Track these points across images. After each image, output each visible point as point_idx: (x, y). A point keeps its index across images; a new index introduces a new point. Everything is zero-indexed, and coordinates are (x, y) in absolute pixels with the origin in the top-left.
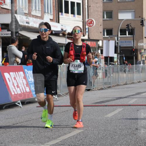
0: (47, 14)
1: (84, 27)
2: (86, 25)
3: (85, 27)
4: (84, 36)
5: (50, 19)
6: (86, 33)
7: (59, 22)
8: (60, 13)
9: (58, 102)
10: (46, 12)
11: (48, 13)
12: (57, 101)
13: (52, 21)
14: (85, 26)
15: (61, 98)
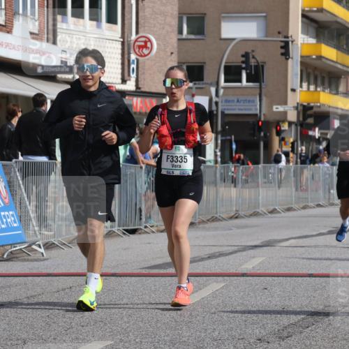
0: (21, 18)
1: (126, 56)
2: (132, 51)
3: (129, 57)
4: (124, 81)
5: (31, 33)
6: (129, 75)
7: (54, 43)
8: (59, 17)
9: (46, 262)
10: (21, 12)
11: (25, 14)
12: (45, 259)
13: (36, 39)
14: (129, 54)
15: (54, 252)
